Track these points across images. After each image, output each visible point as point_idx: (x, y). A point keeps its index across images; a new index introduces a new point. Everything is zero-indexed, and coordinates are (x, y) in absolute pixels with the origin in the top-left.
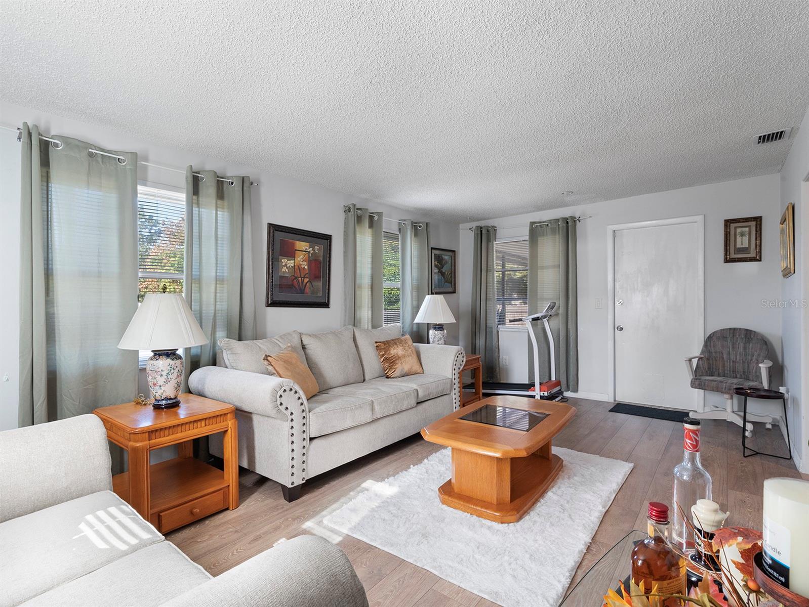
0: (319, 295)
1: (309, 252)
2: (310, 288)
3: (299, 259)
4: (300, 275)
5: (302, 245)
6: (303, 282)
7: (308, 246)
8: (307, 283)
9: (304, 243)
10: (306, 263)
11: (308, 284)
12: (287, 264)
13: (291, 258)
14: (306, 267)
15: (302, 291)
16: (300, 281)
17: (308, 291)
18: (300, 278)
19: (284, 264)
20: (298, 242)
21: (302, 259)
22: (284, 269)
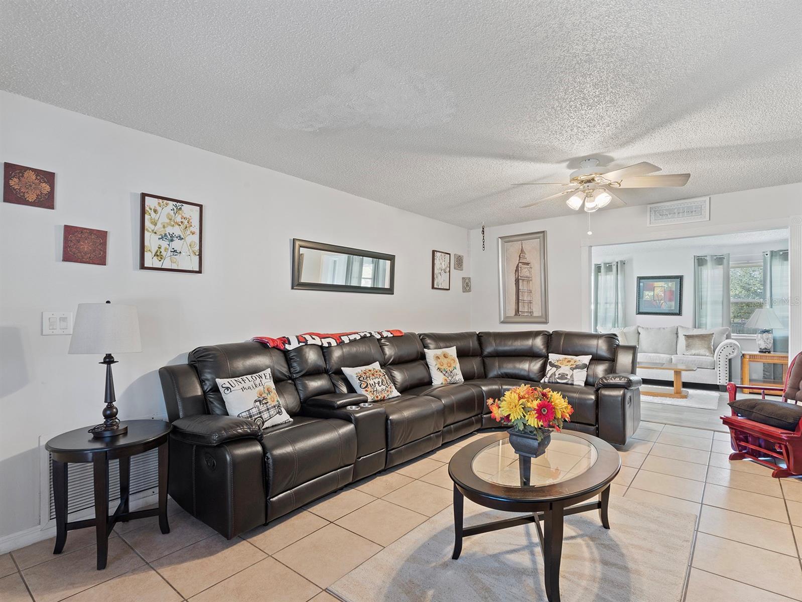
0: (671, 309)
1: (664, 287)
2: (665, 305)
3: (657, 291)
4: (658, 299)
6: (660, 302)
7: (664, 284)
9: (660, 283)
10: (662, 293)
13: (651, 291)
14: (663, 295)
15: (659, 307)
17: (664, 307)
18: (658, 301)
19: (646, 294)
20: (655, 283)
21: (659, 291)
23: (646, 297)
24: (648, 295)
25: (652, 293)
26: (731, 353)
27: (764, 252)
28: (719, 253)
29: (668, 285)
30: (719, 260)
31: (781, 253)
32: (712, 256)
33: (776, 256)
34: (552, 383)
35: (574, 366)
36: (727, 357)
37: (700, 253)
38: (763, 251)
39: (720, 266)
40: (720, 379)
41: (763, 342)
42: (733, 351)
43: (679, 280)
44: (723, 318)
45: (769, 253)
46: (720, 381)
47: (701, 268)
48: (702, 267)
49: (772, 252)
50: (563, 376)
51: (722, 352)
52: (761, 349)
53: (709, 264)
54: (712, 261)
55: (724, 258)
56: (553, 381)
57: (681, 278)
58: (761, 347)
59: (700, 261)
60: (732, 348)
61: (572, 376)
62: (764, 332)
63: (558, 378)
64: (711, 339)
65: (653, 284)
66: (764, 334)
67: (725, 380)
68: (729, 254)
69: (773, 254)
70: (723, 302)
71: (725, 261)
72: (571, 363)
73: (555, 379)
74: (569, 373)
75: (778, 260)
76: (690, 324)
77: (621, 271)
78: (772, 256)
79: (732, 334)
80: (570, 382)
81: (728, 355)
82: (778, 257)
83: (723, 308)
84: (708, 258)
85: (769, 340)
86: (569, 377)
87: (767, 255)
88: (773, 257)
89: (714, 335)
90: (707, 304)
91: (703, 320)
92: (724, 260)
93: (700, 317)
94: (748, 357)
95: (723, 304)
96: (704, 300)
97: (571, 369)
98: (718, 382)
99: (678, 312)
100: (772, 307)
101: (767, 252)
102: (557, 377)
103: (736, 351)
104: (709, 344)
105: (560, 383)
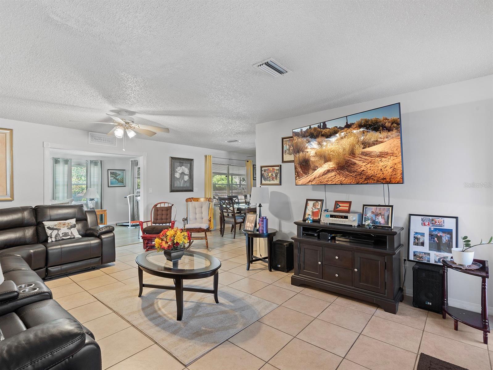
30: (66, 162)
31: (94, 162)
32: (62, 158)
34: (59, 240)
35: (70, 227)
37: (56, 156)
38: (86, 160)
39: (66, 165)
41: (92, 205)
44: (67, 194)
45: (89, 161)
48: (57, 165)
50: (66, 234)
53: (61, 163)
54: (62, 161)
55: (68, 161)
56: (60, 239)
59: (56, 161)
61: (71, 233)
63: (63, 236)
68: (71, 159)
69: (91, 162)
70: (67, 185)
71: (69, 162)
72: (66, 225)
73: (60, 237)
74: (69, 231)
78: (91, 163)
80: (72, 237)
82: (93, 164)
83: (67, 188)
84: (60, 160)
85: (94, 204)
86: (70, 234)
90: (59, 185)
91: (57, 195)
93: (55, 193)
95: (67, 186)
96: (58, 183)
97: (68, 228)
102: (61, 235)
105: (65, 239)
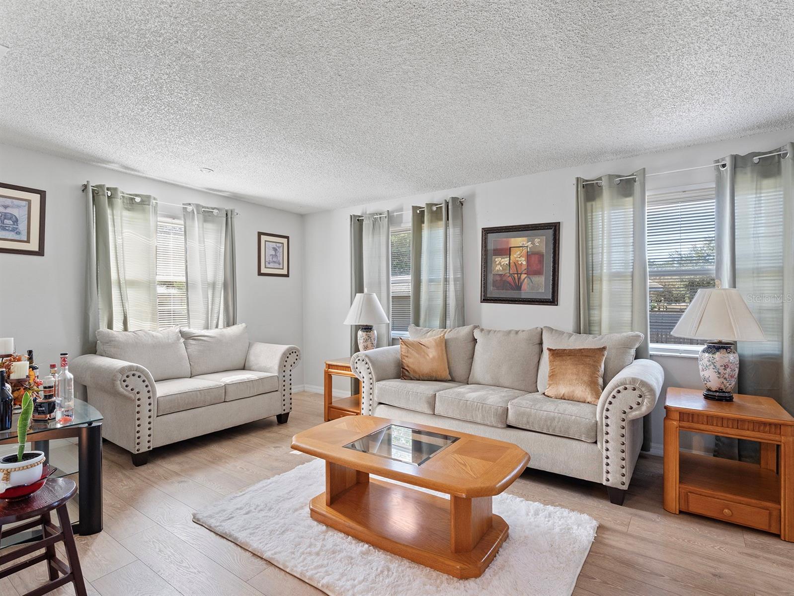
0: (540, 291)
1: (527, 247)
2: (528, 284)
3: (515, 256)
4: (517, 271)
5: (518, 241)
6: (519, 278)
7: (526, 241)
8: (524, 279)
9: (520, 238)
10: (523, 259)
11: (526, 279)
12: (500, 264)
13: (505, 256)
14: (524, 263)
15: (519, 288)
16: (516, 278)
17: (526, 288)
18: (516, 275)
19: (497, 263)
20: (513, 239)
21: (519, 255)
22: (498, 268)
23: (497, 268)
24: (500, 263)
25: (506, 261)
26: (635, 406)
27: (717, 161)
28: (626, 169)
29: (533, 243)
30: (625, 186)
31: (756, 160)
32: (611, 177)
33: (744, 166)
36: (623, 416)
37: (590, 173)
39: (628, 199)
40: (608, 472)
41: (716, 375)
42: (640, 400)
43: (551, 232)
45: (728, 162)
46: (609, 476)
47: (592, 205)
48: (594, 203)
49: (735, 158)
51: (613, 401)
52: (709, 390)
53: (606, 194)
54: (610, 187)
55: (635, 181)
57: (555, 228)
58: (709, 385)
59: (589, 191)
60: (637, 393)
62: (718, 349)
64: (599, 362)
65: (508, 242)
66: (718, 353)
67: (619, 476)
68: (644, 169)
69: (738, 163)
70: (633, 276)
71: (637, 187)
75: (749, 175)
76: (569, 325)
77: (454, 218)
78: (735, 167)
79: (651, 345)
81: (627, 410)
82: (749, 169)
84: (604, 183)
85: (728, 370)
87: (724, 166)
88: (738, 170)
89: (606, 353)
90: (601, 280)
91: (594, 314)
92: (636, 184)
93: (589, 308)
94: (677, 416)
95: (633, 280)
96: (596, 273)
98: (604, 479)
99: (550, 297)
100: (735, 287)
101: (723, 159)
103: (646, 401)
104: (594, 373)
